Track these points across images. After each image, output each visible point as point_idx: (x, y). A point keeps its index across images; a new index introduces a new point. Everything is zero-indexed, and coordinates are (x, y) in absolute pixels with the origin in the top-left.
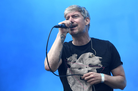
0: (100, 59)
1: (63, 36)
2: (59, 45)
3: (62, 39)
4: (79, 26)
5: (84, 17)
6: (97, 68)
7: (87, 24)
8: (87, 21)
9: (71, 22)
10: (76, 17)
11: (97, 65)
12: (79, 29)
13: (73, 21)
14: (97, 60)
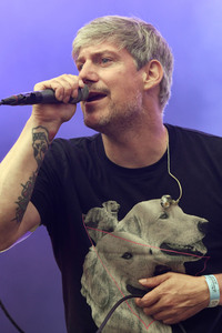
0: (201, 227)
1: (42, 131)
2: (25, 163)
3: (38, 141)
4: (114, 95)
5: (139, 61)
6: (187, 260)
7: (147, 87)
8: (150, 73)
9: (81, 83)
10: (106, 60)
11: (188, 250)
12: (113, 107)
13: (93, 77)
14: (189, 228)
